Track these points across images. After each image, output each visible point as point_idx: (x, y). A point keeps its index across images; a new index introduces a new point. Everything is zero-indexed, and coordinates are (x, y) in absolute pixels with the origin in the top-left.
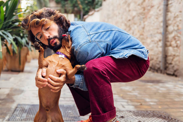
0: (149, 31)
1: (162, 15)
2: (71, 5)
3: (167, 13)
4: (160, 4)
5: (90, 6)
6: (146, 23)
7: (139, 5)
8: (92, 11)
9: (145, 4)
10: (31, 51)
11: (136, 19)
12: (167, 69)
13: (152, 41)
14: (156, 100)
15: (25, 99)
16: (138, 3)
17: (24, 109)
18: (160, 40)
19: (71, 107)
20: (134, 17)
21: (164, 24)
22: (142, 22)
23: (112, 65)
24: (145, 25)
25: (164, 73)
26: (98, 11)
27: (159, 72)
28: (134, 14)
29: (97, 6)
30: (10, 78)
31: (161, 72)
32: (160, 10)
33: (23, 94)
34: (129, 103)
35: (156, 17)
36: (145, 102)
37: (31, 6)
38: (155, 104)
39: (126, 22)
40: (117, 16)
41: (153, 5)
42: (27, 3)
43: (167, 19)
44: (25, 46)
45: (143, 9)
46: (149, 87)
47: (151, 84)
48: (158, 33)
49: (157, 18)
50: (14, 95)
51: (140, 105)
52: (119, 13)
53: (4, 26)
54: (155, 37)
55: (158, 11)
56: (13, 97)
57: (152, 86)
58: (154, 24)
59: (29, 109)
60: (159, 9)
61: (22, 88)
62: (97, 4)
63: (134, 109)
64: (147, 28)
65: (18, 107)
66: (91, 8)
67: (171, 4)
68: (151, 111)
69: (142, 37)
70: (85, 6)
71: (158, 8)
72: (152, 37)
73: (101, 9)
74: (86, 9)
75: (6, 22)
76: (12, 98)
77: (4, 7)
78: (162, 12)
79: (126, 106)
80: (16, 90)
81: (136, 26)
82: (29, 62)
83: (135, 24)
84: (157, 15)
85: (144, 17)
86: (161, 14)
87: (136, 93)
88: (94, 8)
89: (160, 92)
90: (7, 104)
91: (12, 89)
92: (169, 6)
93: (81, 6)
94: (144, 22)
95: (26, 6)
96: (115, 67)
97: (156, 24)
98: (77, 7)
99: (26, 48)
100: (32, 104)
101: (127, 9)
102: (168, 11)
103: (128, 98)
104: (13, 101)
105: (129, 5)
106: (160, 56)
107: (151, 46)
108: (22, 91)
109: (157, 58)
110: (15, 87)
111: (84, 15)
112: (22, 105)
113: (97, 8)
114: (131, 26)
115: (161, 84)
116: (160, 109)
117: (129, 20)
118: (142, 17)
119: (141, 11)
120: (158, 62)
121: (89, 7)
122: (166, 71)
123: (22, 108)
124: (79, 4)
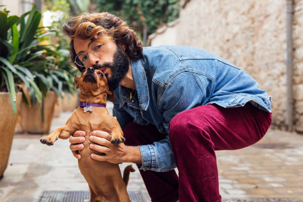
0: (263, 58)
1: (285, 29)
2: (127, 17)
3: (294, 27)
4: (280, 11)
5: (158, 17)
6: (257, 45)
7: (243, 14)
8: (162, 27)
9: (254, 13)
10: (62, 97)
11: (240, 37)
12: (298, 123)
13: (269, 75)
14: (283, 180)
15: (55, 182)
16: (241, 12)
17: (55, 200)
18: (282, 74)
19: (135, 194)
20: (235, 36)
21: (288, 46)
22: (250, 43)
23: (217, 120)
24: (255, 48)
25: (291, 131)
26: (173, 26)
27: (283, 128)
28: (236, 29)
29: (170, 18)
30: (27, 146)
31: (287, 129)
32: (280, 22)
33: (50, 173)
34: (236, 186)
35: (275, 34)
36: (264, 182)
37: (59, 22)
38: (281, 186)
39: (222, 44)
40: (205, 34)
41: (268, 14)
42: (52, 17)
43: (294, 36)
44: (51, 90)
45: (250, 22)
46: (267, 155)
47: (271, 150)
48: (278, 61)
49: (276, 36)
50: (36, 175)
51: (254, 188)
52: (210, 29)
53: (19, 58)
54: (274, 68)
55: (277, 23)
56: (35, 178)
57: (272, 154)
58: (270, 45)
59: (64, 198)
60: (279, 20)
61: (50, 163)
62: (170, 14)
63: (245, 196)
64: (259, 53)
65: (44, 196)
66: (161, 22)
67: (299, 10)
68: (274, 199)
69: (250, 68)
70: (150, 18)
71: (277, 18)
72: (268, 69)
73: (178, 23)
74: (152, 23)
75: (22, 50)
76: (32, 181)
77: (17, 25)
78: (284, 25)
79: (230, 191)
80: (38, 167)
81: (239, 51)
82: (57, 117)
83: (238, 46)
84: (276, 31)
85: (252, 34)
86: (282, 29)
87: (245, 167)
88: (166, 22)
89: (288, 164)
90: (26, 192)
91: (31, 164)
92: (297, 14)
93: (143, 19)
94: (254, 43)
95: (52, 21)
96: (222, 123)
97: (274, 46)
98: (136, 20)
99: (52, 93)
100: (67, 190)
101: (224, 21)
102: (295, 22)
103: (233, 177)
104: (36, 187)
105: (226, 14)
106: (284, 101)
107: (267, 84)
108: (49, 169)
109: (279, 105)
110: (37, 161)
111: (149, 34)
112: (50, 192)
113: (172, 20)
114: (231, 51)
115: (288, 151)
116: (290, 194)
117: (228, 40)
118: (249, 34)
119: (248, 24)
120: (280, 112)
121: (157, 20)
122: (294, 127)
123: (50, 197)
124: (139, 15)
